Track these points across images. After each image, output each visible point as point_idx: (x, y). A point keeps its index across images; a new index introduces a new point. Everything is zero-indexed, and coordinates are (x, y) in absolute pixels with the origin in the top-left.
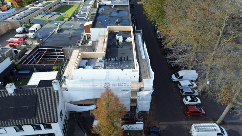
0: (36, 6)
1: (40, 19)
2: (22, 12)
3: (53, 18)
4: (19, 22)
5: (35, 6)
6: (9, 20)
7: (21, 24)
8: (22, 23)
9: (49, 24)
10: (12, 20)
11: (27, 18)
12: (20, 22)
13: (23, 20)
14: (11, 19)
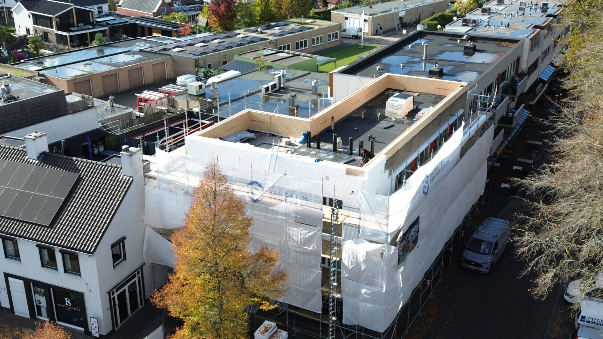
0: (262, 33)
1: (251, 61)
2: (216, 41)
3: (284, 63)
4: (193, 61)
5: (259, 31)
6: (174, 52)
7: (197, 66)
8: (200, 65)
9: (264, 72)
10: (182, 55)
11: (219, 54)
12: (196, 61)
13: (206, 57)
14: (178, 52)
